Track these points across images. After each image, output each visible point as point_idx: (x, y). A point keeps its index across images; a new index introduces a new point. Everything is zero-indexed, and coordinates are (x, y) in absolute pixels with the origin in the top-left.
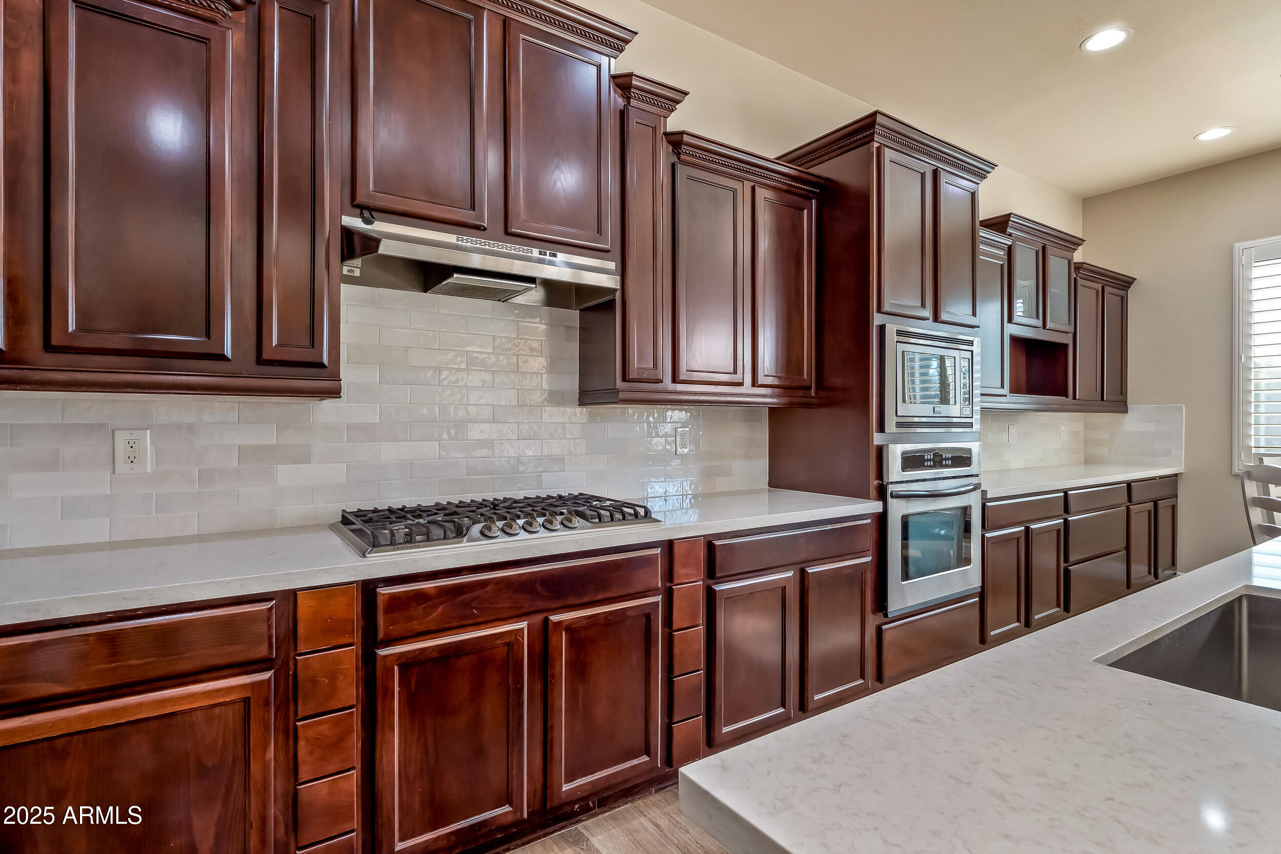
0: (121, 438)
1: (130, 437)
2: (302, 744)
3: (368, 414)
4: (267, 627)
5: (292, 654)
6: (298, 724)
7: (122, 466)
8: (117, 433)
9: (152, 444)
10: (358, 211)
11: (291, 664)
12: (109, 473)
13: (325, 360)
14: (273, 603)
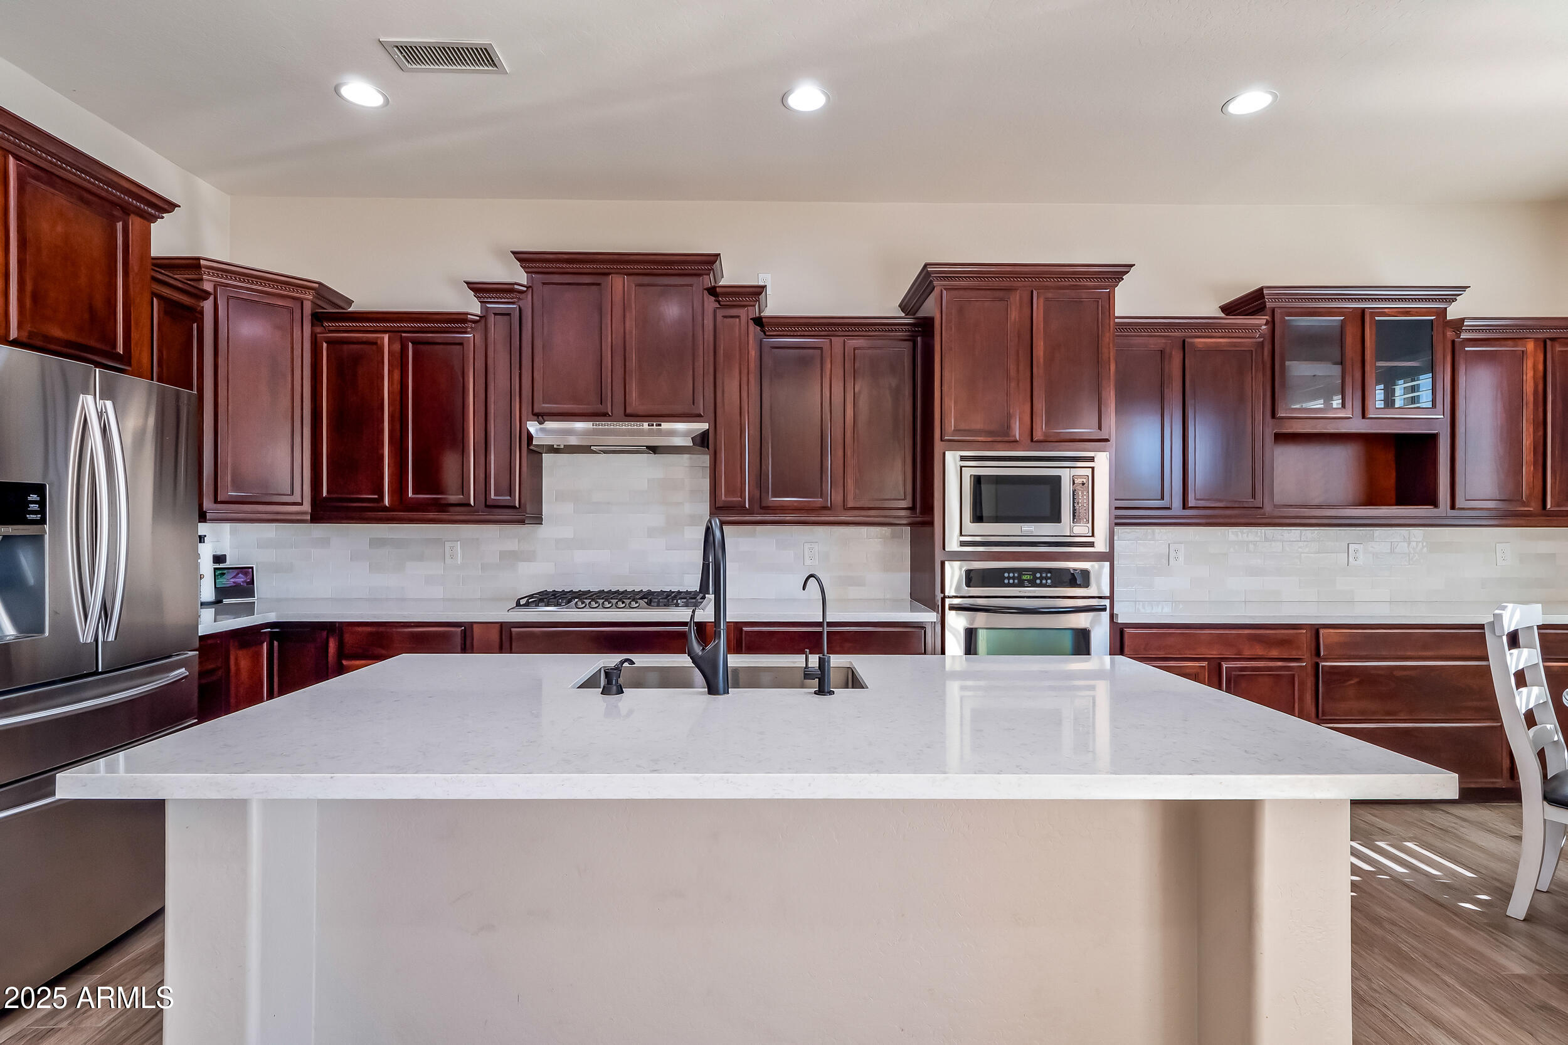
0: (448, 545)
1: (452, 545)
3: (566, 532)
7: (448, 561)
8: (446, 543)
9: (460, 549)
10: (536, 417)
12: (443, 564)
13: (517, 505)
14: (463, 628)
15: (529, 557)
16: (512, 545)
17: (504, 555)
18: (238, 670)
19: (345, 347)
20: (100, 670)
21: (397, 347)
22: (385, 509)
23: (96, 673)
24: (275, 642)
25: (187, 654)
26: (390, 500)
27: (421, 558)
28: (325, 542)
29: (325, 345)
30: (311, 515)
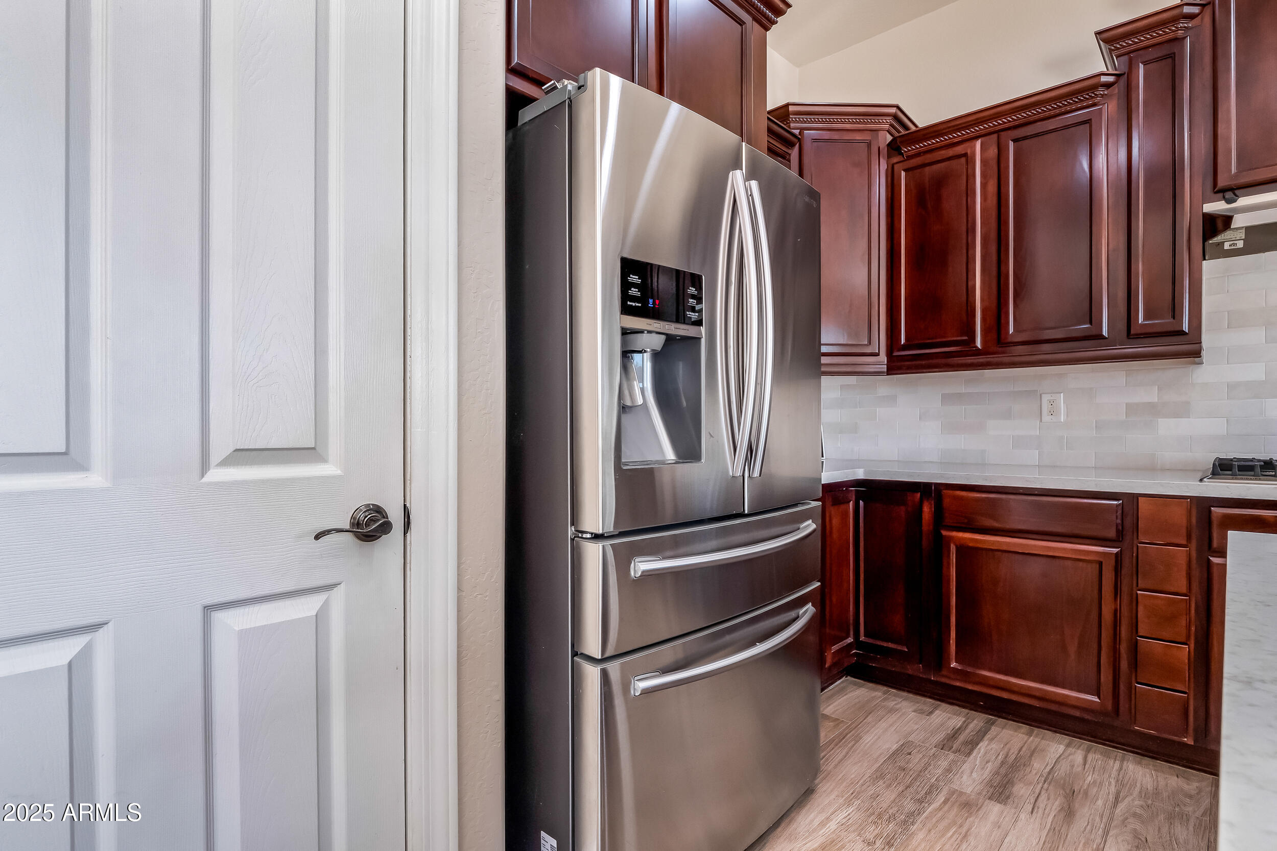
0: (1046, 398)
1: (1052, 398)
2: (1141, 608)
4: (1115, 517)
5: (1135, 542)
6: (1139, 592)
7: (1046, 418)
8: (1043, 395)
9: (1064, 403)
11: (1135, 549)
12: (1037, 421)
13: (1186, 328)
14: (1121, 502)
15: (1182, 411)
16: (1148, 395)
17: (1131, 409)
18: (831, 528)
19: (927, 170)
20: (746, 512)
21: (993, 151)
22: (978, 352)
23: (742, 515)
24: (861, 501)
25: (810, 504)
26: (984, 341)
27: (1007, 415)
28: (891, 400)
29: (903, 174)
30: (887, 365)
